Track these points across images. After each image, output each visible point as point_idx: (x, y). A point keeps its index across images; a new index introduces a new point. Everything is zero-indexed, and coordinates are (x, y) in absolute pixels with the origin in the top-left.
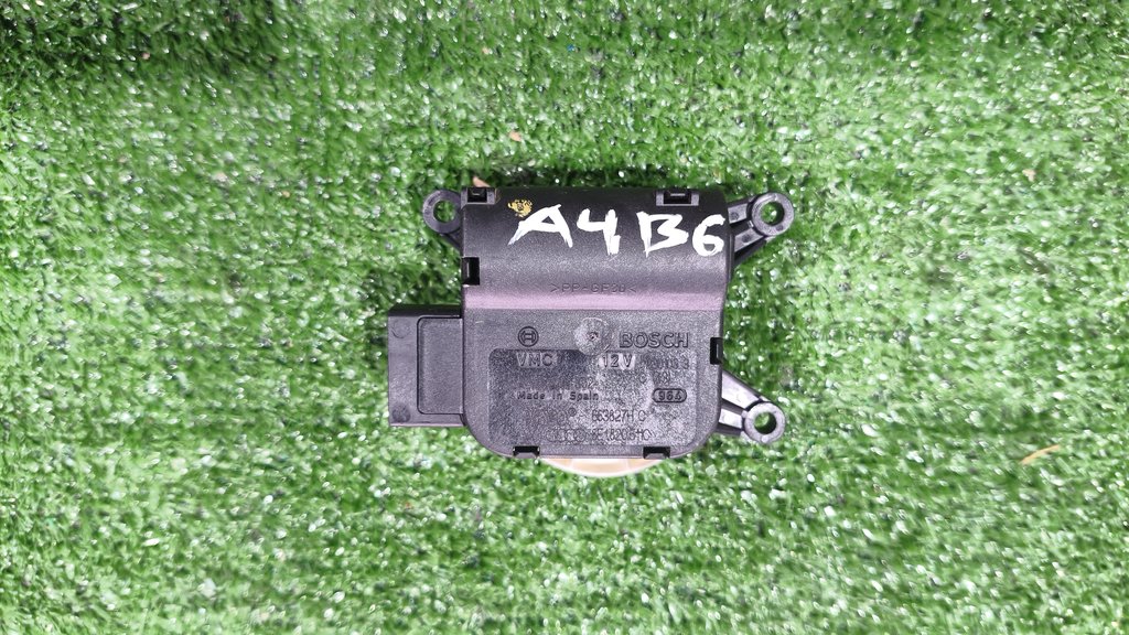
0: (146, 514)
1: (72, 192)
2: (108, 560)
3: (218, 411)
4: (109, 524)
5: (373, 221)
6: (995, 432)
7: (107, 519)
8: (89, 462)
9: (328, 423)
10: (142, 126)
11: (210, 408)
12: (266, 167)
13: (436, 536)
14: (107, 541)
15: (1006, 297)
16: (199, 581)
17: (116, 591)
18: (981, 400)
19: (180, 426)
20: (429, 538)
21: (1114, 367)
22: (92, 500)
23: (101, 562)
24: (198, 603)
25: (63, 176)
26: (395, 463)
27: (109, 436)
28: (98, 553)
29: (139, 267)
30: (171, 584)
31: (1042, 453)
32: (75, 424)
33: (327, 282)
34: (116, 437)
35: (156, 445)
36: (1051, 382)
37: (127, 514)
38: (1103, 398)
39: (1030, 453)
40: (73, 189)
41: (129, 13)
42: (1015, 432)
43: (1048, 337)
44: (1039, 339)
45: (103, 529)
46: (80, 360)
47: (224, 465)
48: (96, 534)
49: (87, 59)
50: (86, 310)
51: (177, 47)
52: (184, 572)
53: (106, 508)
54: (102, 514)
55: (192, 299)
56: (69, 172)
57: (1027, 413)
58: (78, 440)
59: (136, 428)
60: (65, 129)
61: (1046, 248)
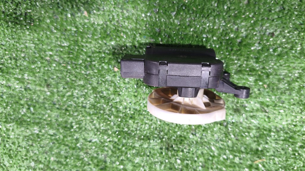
0: (19, 143)
1: (9, 57)
2: (7, 153)
3: (40, 119)
4: (9, 144)
5: (87, 75)
6: (247, 153)
7: (8, 143)
8: (5, 127)
9: (69, 126)
10: (29, 43)
11: (38, 118)
12: (60, 57)
13: (93, 160)
14: (8, 148)
15: (255, 118)
16: (30, 162)
17: (8, 161)
18: (245, 144)
19: (30, 121)
20: (92, 160)
21: (283, 140)
22: (5, 137)
23: (5, 154)
24: (30, 168)
25: (7, 52)
26: (85, 139)
27: (12, 121)
28: (5, 151)
29: (24, 79)
30: (23, 162)
31: (260, 161)
32: (3, 117)
33: (73, 89)
34: (13, 122)
35: (24, 126)
36: (265, 142)
37: (14, 142)
38: (279, 148)
39: (257, 160)
40: (10, 56)
41: (29, 12)
42: (253, 154)
43: (265, 130)
44: (263, 130)
45: (7, 145)
46: (6, 101)
47: (40, 133)
48: (5, 146)
49: (17, 23)
50: (9, 88)
51: (41, 23)
52: (27, 159)
53: (8, 140)
54: (7, 141)
55: (37, 89)
56: (9, 52)
57: (257, 150)
58: (3, 121)
59: (19, 120)
60: (9, 40)
61: (268, 106)
